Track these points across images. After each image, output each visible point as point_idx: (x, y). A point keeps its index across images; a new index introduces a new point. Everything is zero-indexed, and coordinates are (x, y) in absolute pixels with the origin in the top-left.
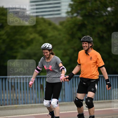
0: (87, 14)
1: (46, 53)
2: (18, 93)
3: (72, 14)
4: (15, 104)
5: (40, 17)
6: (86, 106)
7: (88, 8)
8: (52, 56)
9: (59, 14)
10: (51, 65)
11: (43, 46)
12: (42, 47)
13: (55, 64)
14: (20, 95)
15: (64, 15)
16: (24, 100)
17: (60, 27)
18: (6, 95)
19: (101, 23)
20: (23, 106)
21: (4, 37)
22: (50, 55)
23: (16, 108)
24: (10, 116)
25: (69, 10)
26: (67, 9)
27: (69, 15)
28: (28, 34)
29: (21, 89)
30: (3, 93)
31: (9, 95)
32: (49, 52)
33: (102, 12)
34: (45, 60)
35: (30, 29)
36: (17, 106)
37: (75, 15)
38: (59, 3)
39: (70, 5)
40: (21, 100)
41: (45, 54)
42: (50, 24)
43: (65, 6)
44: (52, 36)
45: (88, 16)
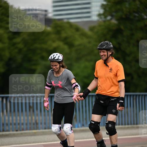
0: (124, 16)
1: (55, 65)
2: (37, 115)
3: (105, 17)
4: (34, 129)
5: (65, 21)
6: (107, 133)
7: (124, 9)
8: (63, 70)
9: (89, 17)
10: (61, 81)
11: (52, 56)
12: (50, 58)
13: (66, 80)
14: (40, 118)
15: (95, 18)
16: (45, 123)
17: (89, 33)
18: (22, 118)
19: (142, 29)
20: (43, 132)
21: (21, 46)
22: (60, 68)
23: (34, 134)
24: (28, 143)
25: (102, 11)
26: (99, 11)
27: (101, 18)
28: (50, 42)
29: (41, 111)
30: (19, 115)
31: (26, 118)
32: (59, 65)
33: (143, 14)
34: (54, 74)
35: (53, 36)
36: (37, 132)
37: (109, 18)
38: (89, 3)
39: (103, 6)
40: (41, 124)
41: (54, 67)
42: (77, 29)
43: (97, 6)
44: (80, 45)
45: (125, 19)
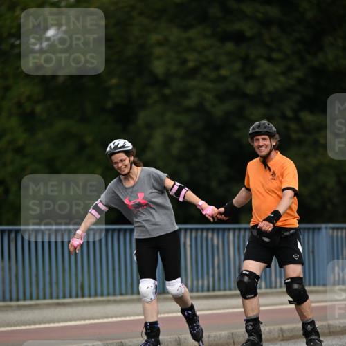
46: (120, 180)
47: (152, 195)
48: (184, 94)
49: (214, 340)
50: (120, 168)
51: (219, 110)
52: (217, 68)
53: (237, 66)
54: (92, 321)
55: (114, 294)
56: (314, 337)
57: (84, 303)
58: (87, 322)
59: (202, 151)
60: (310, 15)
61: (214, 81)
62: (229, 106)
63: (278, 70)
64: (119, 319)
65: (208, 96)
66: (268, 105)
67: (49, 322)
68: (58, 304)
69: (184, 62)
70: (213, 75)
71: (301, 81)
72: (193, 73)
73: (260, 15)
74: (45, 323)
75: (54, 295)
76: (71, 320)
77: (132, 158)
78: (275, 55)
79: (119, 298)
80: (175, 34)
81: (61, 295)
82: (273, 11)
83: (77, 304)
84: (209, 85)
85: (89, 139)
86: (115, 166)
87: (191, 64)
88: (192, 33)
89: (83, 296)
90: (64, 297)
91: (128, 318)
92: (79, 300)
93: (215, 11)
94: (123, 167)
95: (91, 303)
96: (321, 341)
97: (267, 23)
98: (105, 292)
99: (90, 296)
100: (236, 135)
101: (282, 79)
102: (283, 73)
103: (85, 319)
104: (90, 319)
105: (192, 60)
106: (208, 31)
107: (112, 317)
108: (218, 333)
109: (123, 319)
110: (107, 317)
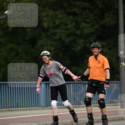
46: (45, 65)
47: (55, 71)
48: (55, 34)
49: (65, 123)
50: (45, 61)
51: (67, 40)
52: (67, 25)
53: (74, 24)
54: (21, 117)
55: (29, 107)
56: (105, 121)
57: (18, 110)
58: (20, 117)
59: (61, 55)
60: (100, 6)
61: (65, 30)
62: (71, 39)
63: (88, 26)
64: (31, 116)
65: (63, 35)
66: (85, 38)
67: (6, 117)
68: (9, 110)
69: (54, 23)
70: (65, 28)
71: (97, 30)
72: (58, 27)
73: (82, 6)
74: (4, 117)
75: (8, 107)
76: (13, 116)
77: (49, 58)
78: (88, 20)
79: (31, 108)
80: (51, 13)
81: (10, 107)
82: (87, 5)
83: (16, 110)
84: (64, 31)
85: (20, 51)
86: (43, 60)
87: (57, 24)
88: (57, 12)
89: (18, 107)
90: (11, 108)
91: (34, 115)
92: (17, 109)
93: (66, 4)
94: (46, 61)
95: (21, 110)
96: (107, 123)
97: (84, 9)
98: (26, 106)
99: (20, 107)
100: (73, 49)
101: (90, 29)
102: (90, 27)
103: (19, 116)
104: (20, 116)
105: (57, 22)
106: (63, 12)
107: (28, 115)
108: (67, 121)
109: (33, 116)
110: (27, 115)
